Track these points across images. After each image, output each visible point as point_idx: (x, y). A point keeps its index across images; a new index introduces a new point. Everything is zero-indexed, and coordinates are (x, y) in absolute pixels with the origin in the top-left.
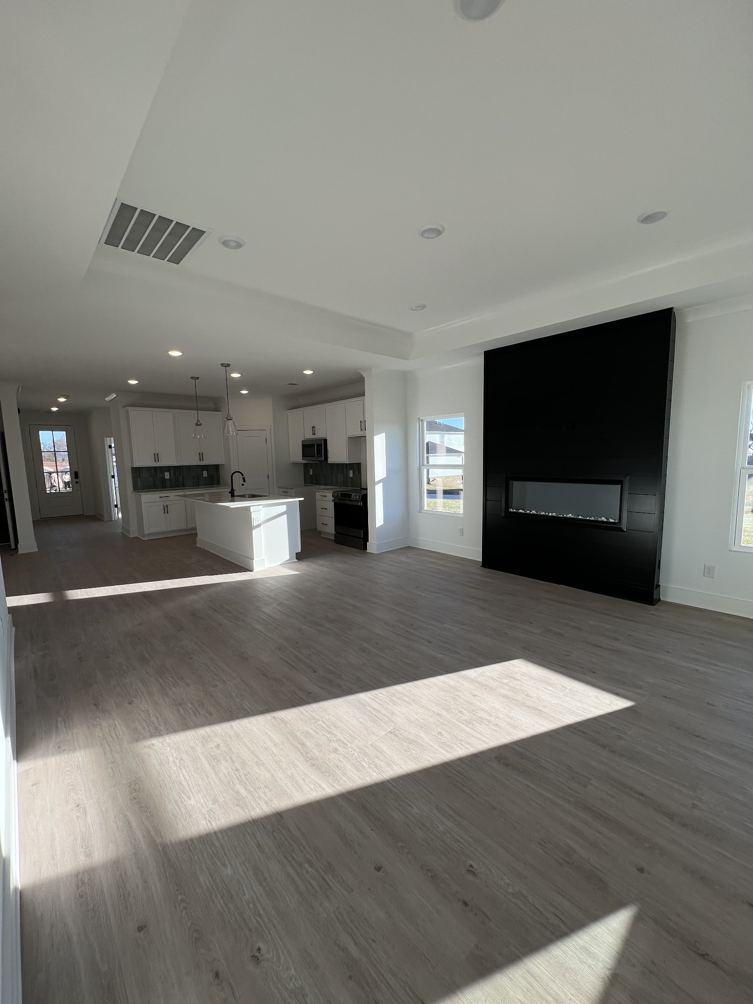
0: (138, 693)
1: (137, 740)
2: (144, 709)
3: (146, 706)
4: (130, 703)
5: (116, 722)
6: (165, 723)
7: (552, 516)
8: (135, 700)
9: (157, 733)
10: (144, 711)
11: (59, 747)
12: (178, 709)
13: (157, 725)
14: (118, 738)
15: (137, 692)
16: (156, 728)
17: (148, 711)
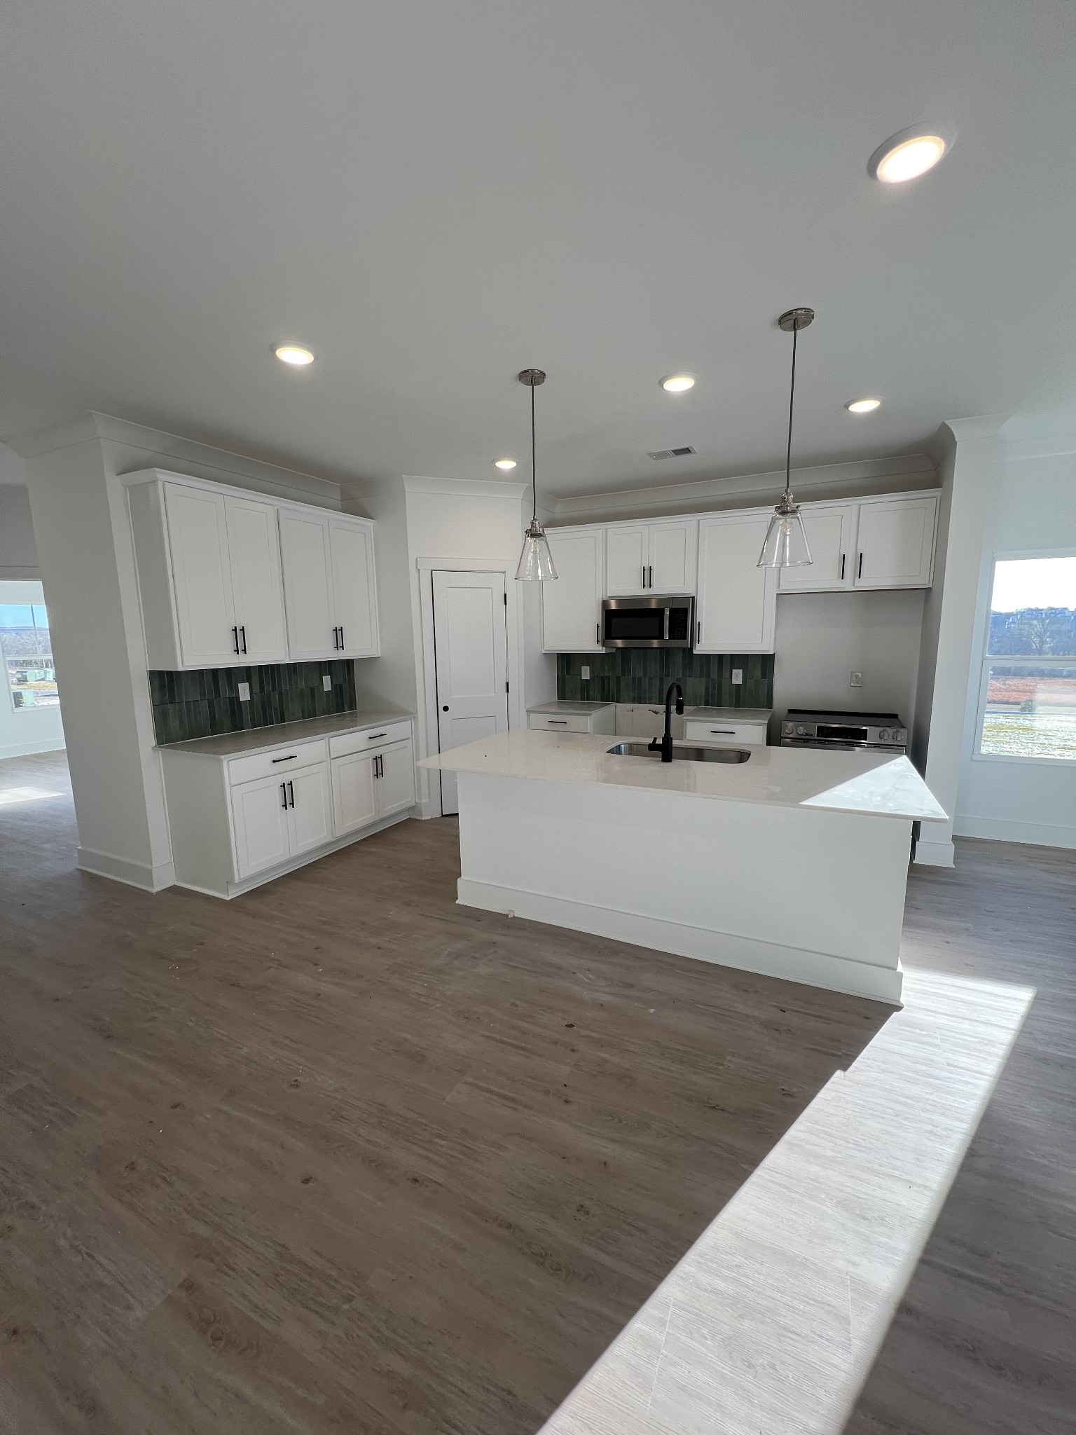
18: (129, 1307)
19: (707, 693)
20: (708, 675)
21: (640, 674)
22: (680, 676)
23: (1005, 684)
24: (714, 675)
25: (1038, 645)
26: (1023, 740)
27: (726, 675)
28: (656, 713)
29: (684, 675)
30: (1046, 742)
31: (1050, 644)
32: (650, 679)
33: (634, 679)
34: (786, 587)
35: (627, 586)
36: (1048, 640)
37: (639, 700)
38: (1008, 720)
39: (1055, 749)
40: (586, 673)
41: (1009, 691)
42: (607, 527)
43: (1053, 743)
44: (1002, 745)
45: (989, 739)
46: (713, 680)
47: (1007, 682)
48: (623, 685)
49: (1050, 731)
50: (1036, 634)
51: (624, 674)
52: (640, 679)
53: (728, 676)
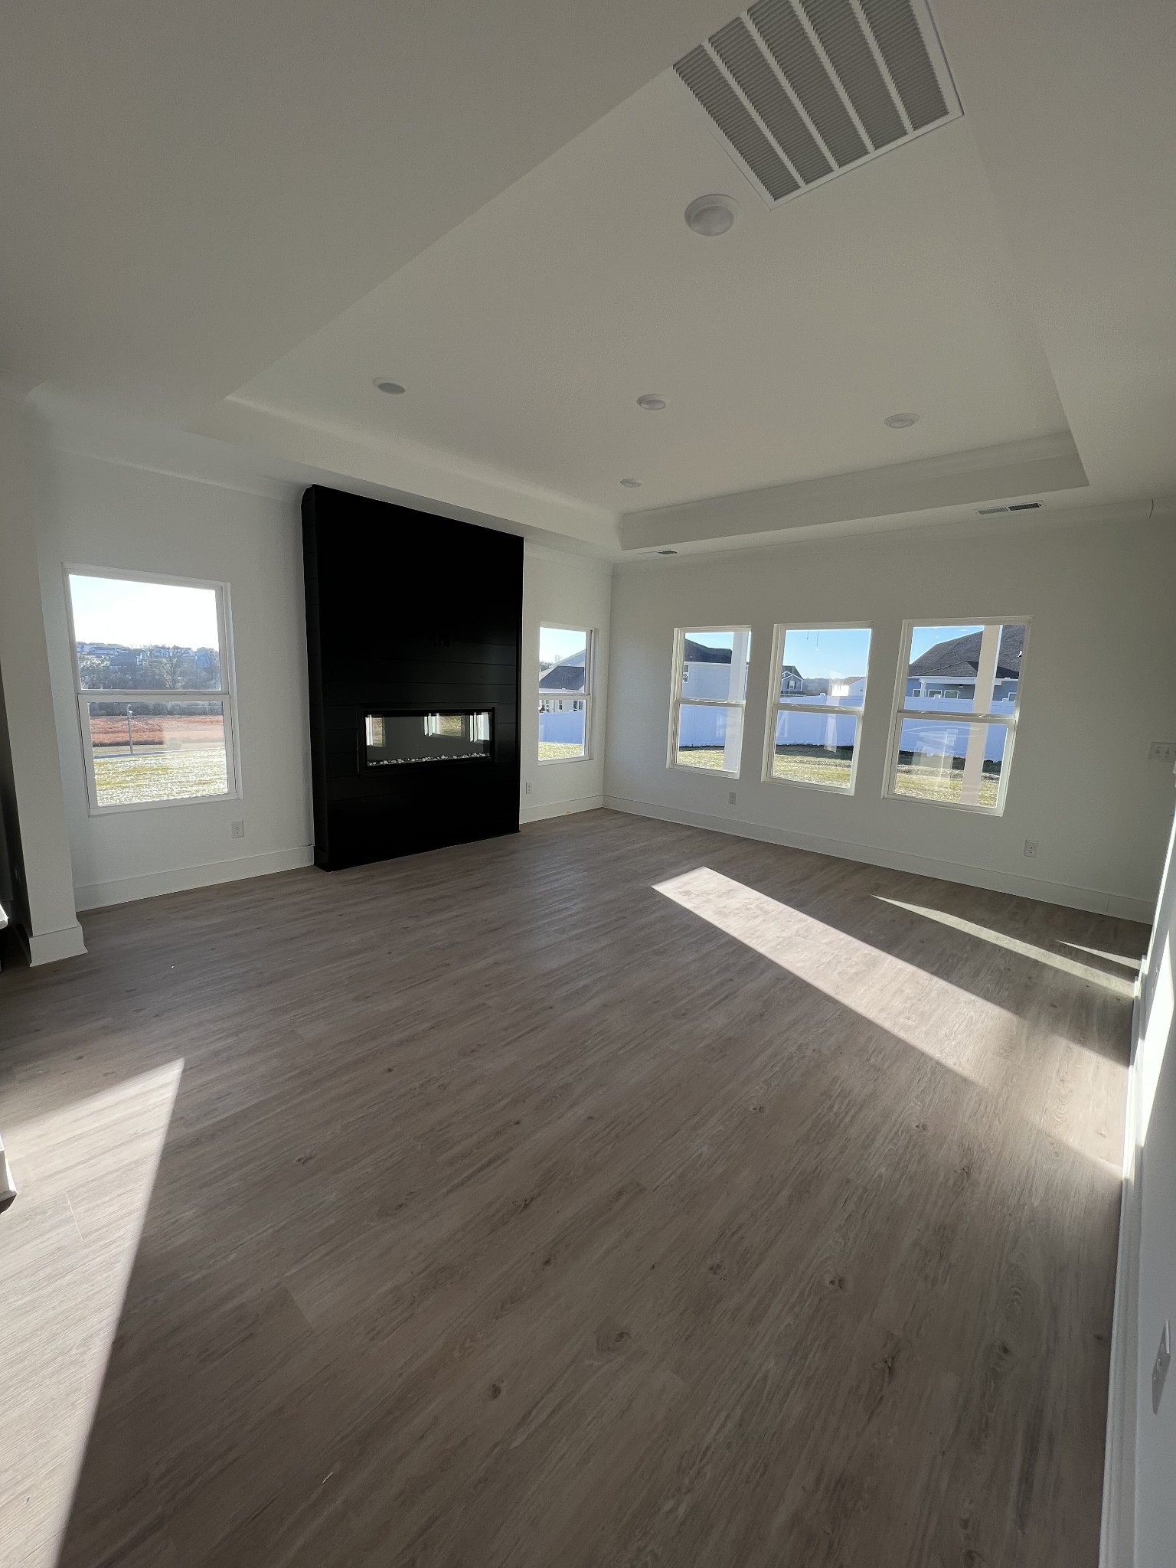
0: (898, 1130)
1: (965, 1080)
2: (919, 1103)
3: (912, 1104)
4: (924, 1127)
5: (966, 1120)
6: (918, 1069)
7: (426, 762)
8: (914, 1126)
9: (939, 1070)
10: (923, 1101)
11: (1057, 1154)
12: (889, 1067)
13: (929, 1075)
14: (981, 1100)
15: (896, 1133)
16: (933, 1073)
17: (917, 1097)
23: (147, 724)
25: (171, 684)
26: (163, 781)
30: (184, 779)
31: (181, 682)
36: (179, 678)
38: (147, 762)
39: (192, 786)
41: (153, 731)
43: (191, 780)
44: (142, 790)
45: (127, 785)
47: (149, 722)
49: (187, 768)
50: (167, 672)
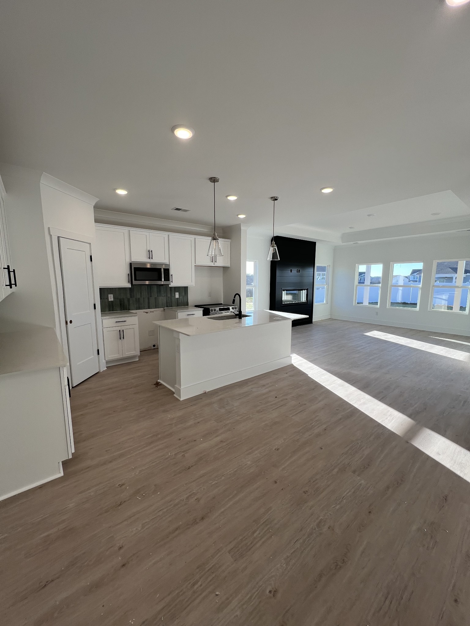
18: (361, 484)
19: (167, 303)
20: (167, 296)
21: (138, 296)
22: (156, 296)
24: (169, 295)
27: (173, 295)
28: (147, 313)
29: (158, 296)
32: (143, 298)
33: (136, 299)
34: (198, 263)
35: (141, 258)
37: (139, 308)
40: (111, 298)
42: (130, 229)
46: (169, 297)
48: (131, 302)
51: (131, 297)
52: (139, 299)
53: (174, 295)
